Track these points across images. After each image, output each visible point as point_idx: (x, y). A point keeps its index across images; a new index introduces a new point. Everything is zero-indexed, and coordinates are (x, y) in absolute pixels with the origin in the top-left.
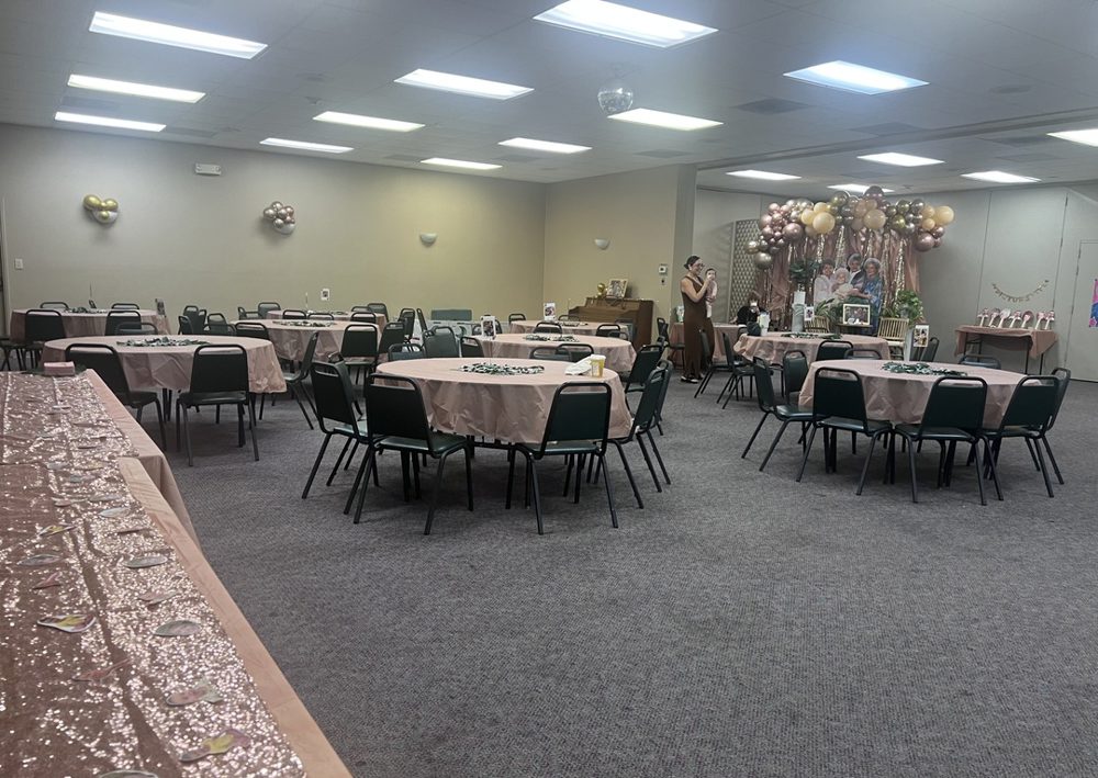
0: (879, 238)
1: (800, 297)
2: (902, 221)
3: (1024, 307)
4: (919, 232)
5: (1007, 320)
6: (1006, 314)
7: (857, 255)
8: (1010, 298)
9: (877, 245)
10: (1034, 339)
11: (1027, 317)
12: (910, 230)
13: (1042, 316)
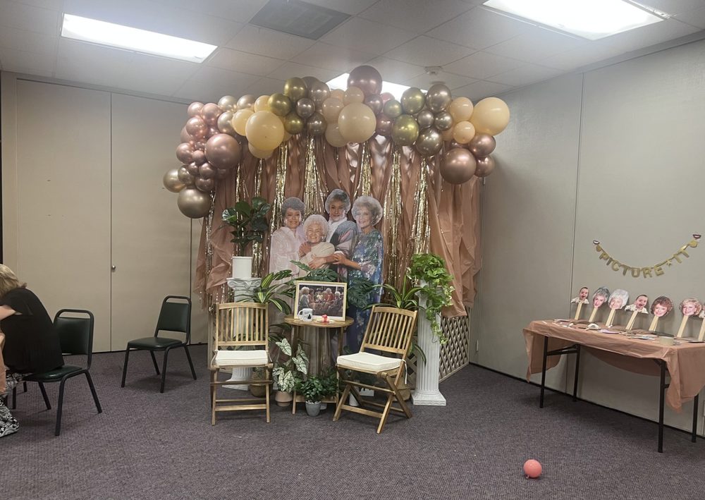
0: (380, 160)
1: (242, 267)
2: (411, 127)
3: (655, 287)
4: (449, 145)
5: (623, 314)
6: (619, 299)
7: (340, 192)
8: (626, 268)
9: (380, 174)
10: (673, 368)
11: (661, 310)
12: (431, 144)
13: (690, 309)
